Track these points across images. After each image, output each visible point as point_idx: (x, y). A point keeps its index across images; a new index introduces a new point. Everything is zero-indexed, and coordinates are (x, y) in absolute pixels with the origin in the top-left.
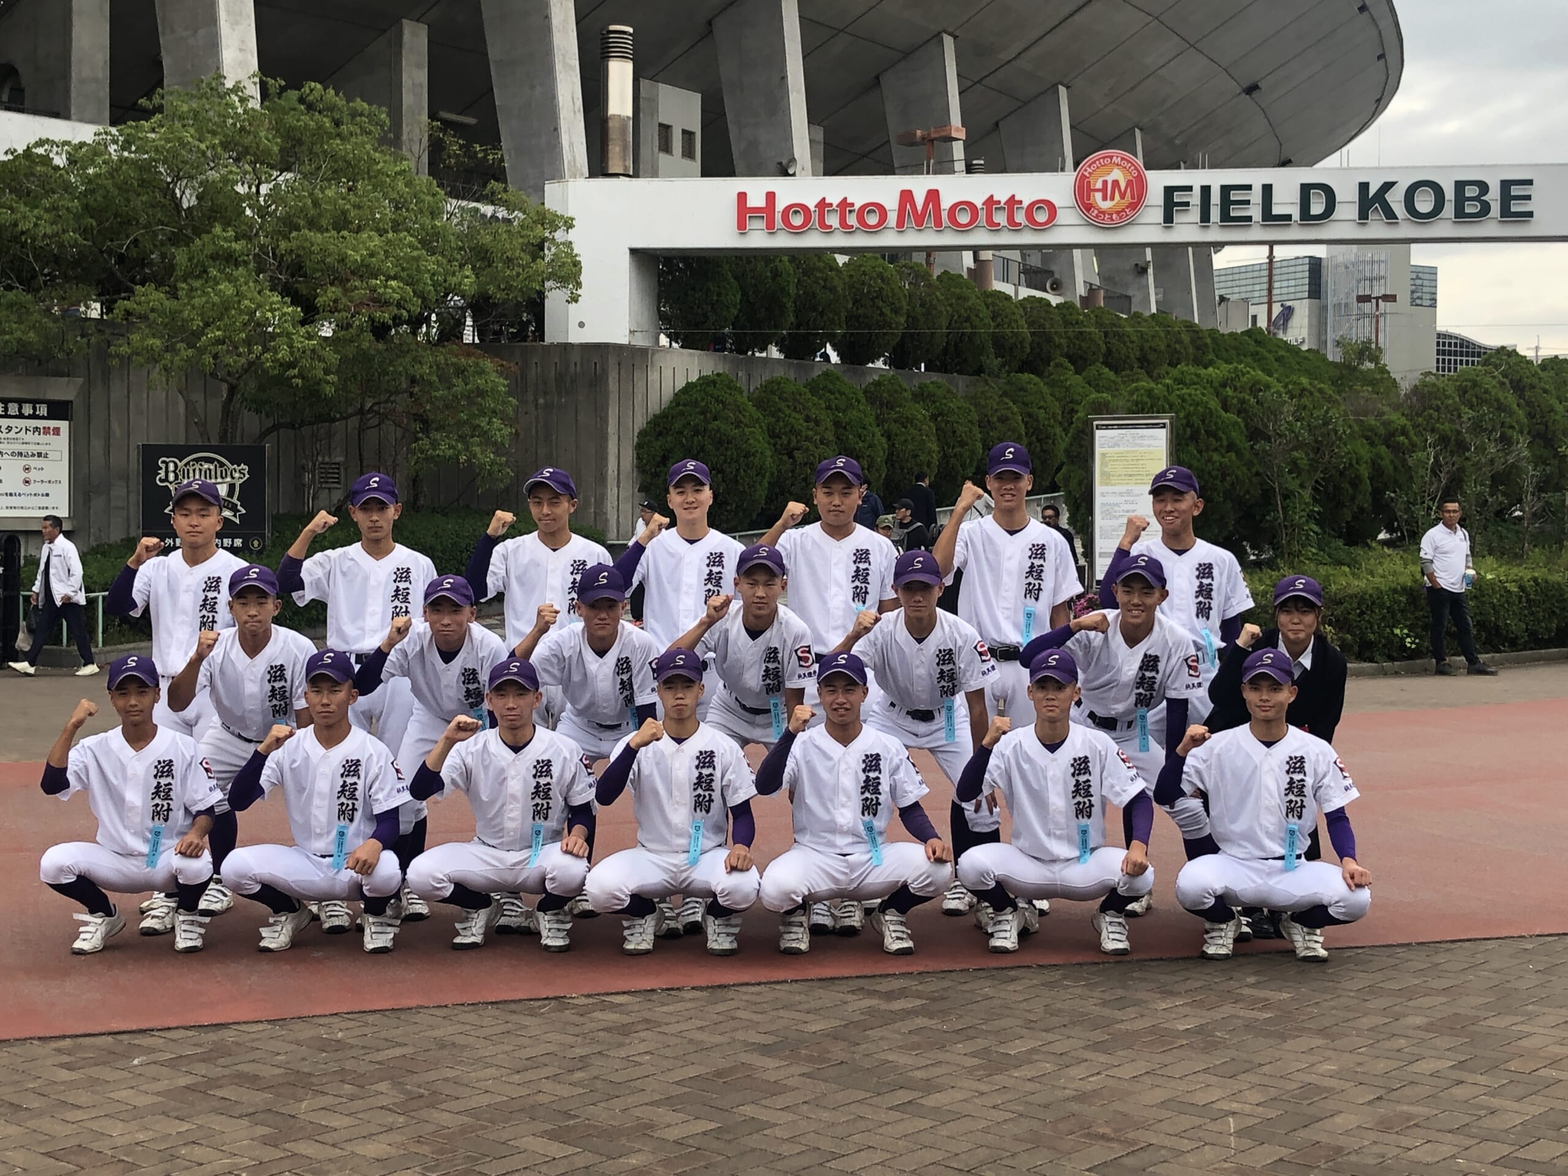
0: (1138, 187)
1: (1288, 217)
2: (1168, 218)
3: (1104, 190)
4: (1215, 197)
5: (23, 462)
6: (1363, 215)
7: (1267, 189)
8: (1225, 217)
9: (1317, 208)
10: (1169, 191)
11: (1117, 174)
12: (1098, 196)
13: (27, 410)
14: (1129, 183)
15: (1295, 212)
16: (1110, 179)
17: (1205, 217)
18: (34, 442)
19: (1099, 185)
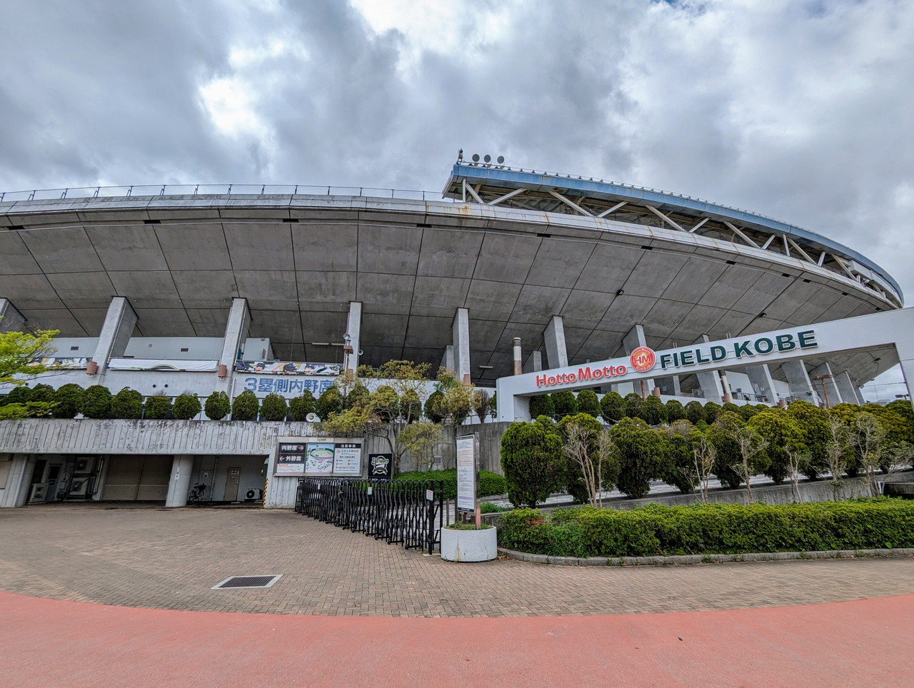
0: (651, 356)
1: (708, 360)
2: (663, 366)
3: (640, 360)
4: (679, 357)
5: (348, 459)
6: (738, 355)
7: (698, 351)
8: (684, 363)
9: (719, 354)
10: (662, 357)
11: (644, 354)
12: (638, 362)
13: (350, 446)
14: (648, 357)
15: (710, 358)
16: (641, 356)
17: (676, 364)
18: (351, 454)
19: (638, 359)
